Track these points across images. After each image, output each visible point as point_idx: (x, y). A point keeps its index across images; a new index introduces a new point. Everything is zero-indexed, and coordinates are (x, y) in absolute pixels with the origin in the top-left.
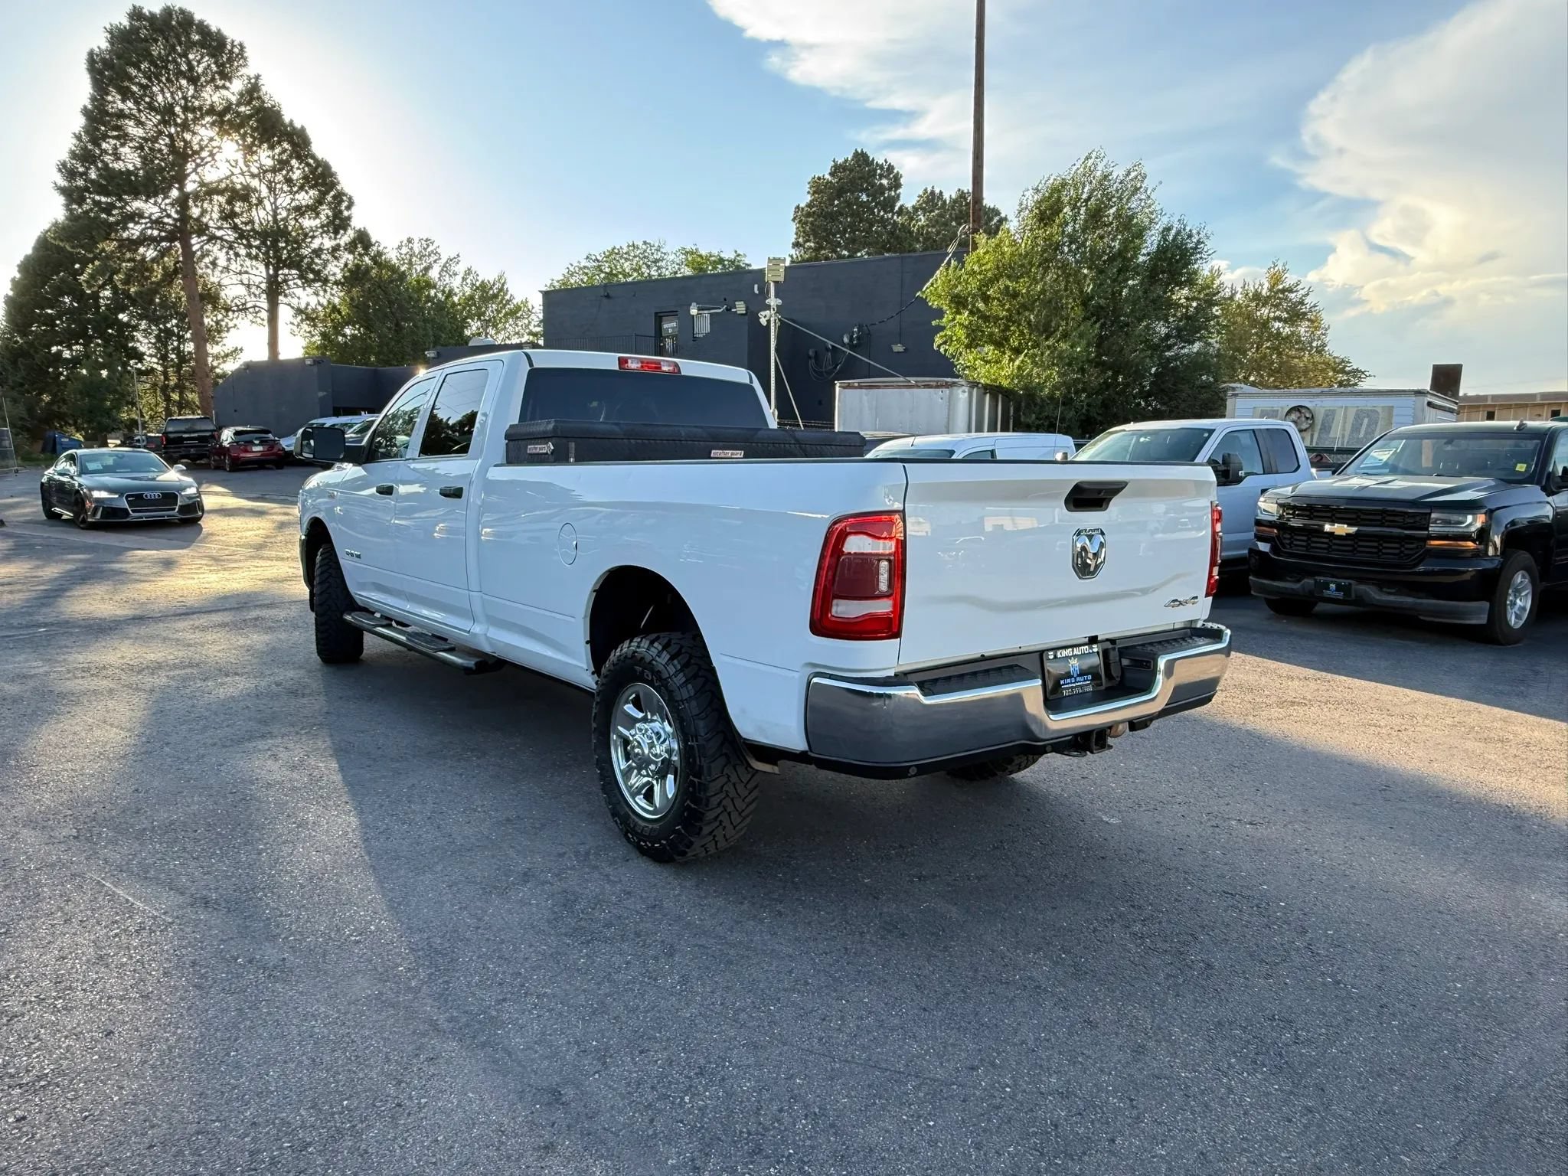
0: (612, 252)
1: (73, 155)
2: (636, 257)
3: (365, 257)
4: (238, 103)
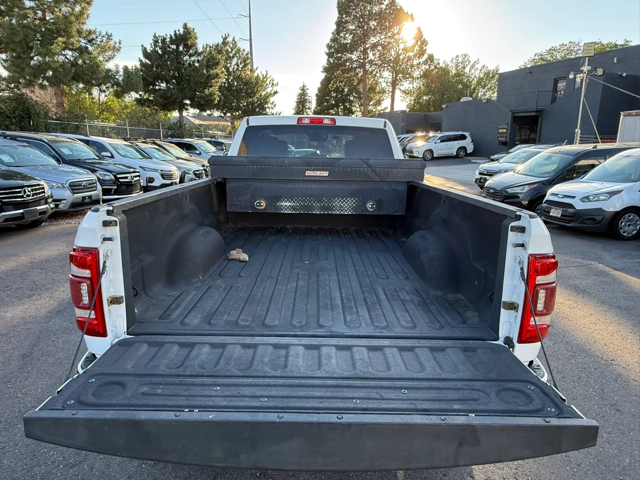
0: (551, 50)
1: (331, 40)
2: (564, 50)
3: (431, 66)
4: (386, 9)
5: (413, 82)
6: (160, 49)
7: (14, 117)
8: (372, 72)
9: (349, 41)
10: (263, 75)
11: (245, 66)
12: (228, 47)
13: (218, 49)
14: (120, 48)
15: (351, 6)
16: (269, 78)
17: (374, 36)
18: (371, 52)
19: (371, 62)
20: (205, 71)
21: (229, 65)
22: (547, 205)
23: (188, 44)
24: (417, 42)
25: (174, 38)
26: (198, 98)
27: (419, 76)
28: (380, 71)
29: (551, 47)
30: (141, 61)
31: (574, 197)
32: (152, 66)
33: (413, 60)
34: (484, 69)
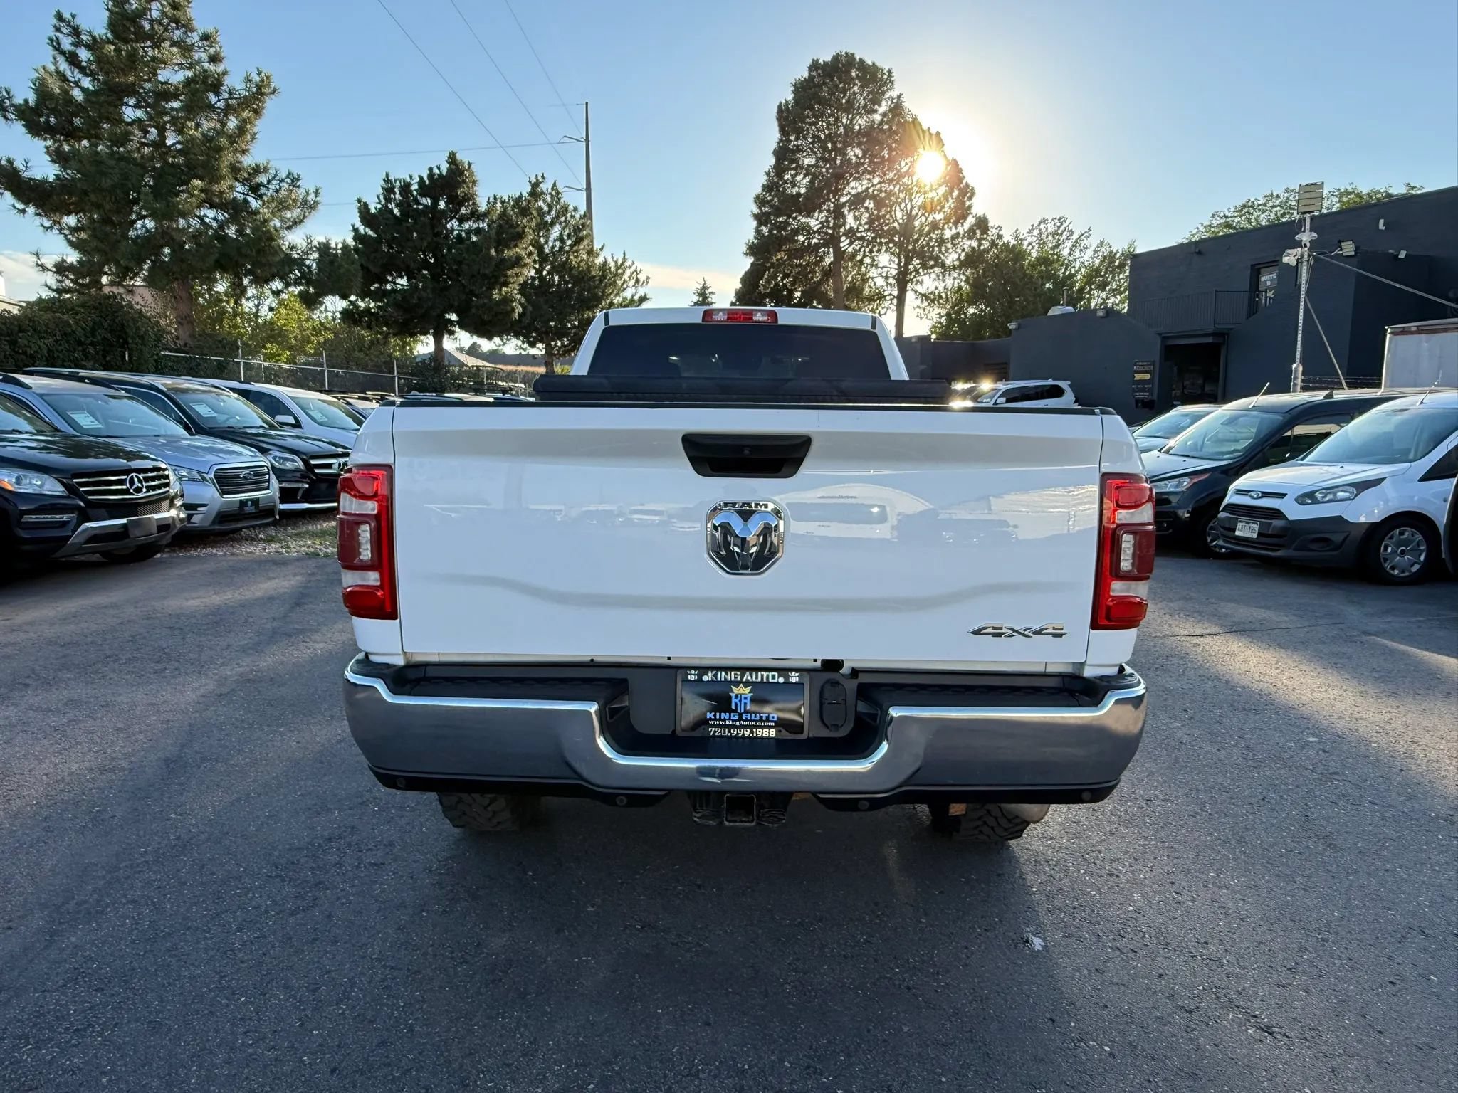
1: (765, 188)
2: (1276, 206)
3: (984, 242)
4: (882, 122)
5: (944, 276)
6: (397, 206)
7: (92, 344)
8: (853, 256)
9: (803, 191)
10: (616, 262)
11: (579, 241)
12: (541, 203)
13: (522, 207)
14: (316, 203)
15: (808, 117)
16: (630, 267)
17: (856, 179)
18: (851, 214)
19: (851, 234)
20: (493, 252)
21: (542, 240)
22: (1228, 515)
23: (457, 196)
24: (951, 191)
25: (427, 182)
26: (478, 308)
27: (957, 263)
28: (871, 251)
29: (1244, 201)
30: (356, 230)
31: (1282, 496)
32: (378, 241)
33: (943, 229)
34: (1103, 250)
